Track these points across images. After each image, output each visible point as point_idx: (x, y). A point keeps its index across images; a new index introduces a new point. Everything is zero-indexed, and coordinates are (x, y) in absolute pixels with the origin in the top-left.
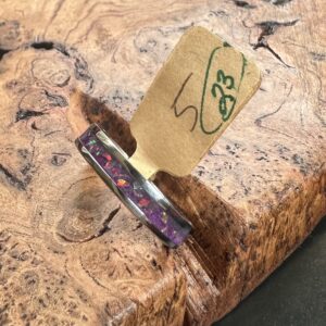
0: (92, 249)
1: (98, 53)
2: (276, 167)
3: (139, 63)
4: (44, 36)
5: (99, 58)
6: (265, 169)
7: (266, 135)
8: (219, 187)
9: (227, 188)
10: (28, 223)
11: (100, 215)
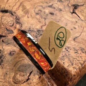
1: (23, 14)
2: (80, 55)
3: (36, 18)
4: (5, 8)
5: (23, 16)
6: (77, 56)
7: (77, 44)
8: (64, 63)
9: (66, 63)
10: (3, 77)
11: (26, 74)
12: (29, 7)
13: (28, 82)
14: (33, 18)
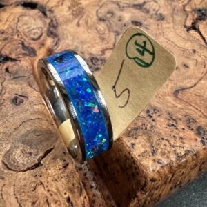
0: (25, 179)
1: (68, 17)
2: (181, 134)
3: (97, 30)
5: (68, 21)
6: (173, 134)
7: (180, 106)
8: (133, 144)
9: (140, 146)
11: (37, 152)
12: (87, 2)
13: (35, 170)
14: (89, 28)
